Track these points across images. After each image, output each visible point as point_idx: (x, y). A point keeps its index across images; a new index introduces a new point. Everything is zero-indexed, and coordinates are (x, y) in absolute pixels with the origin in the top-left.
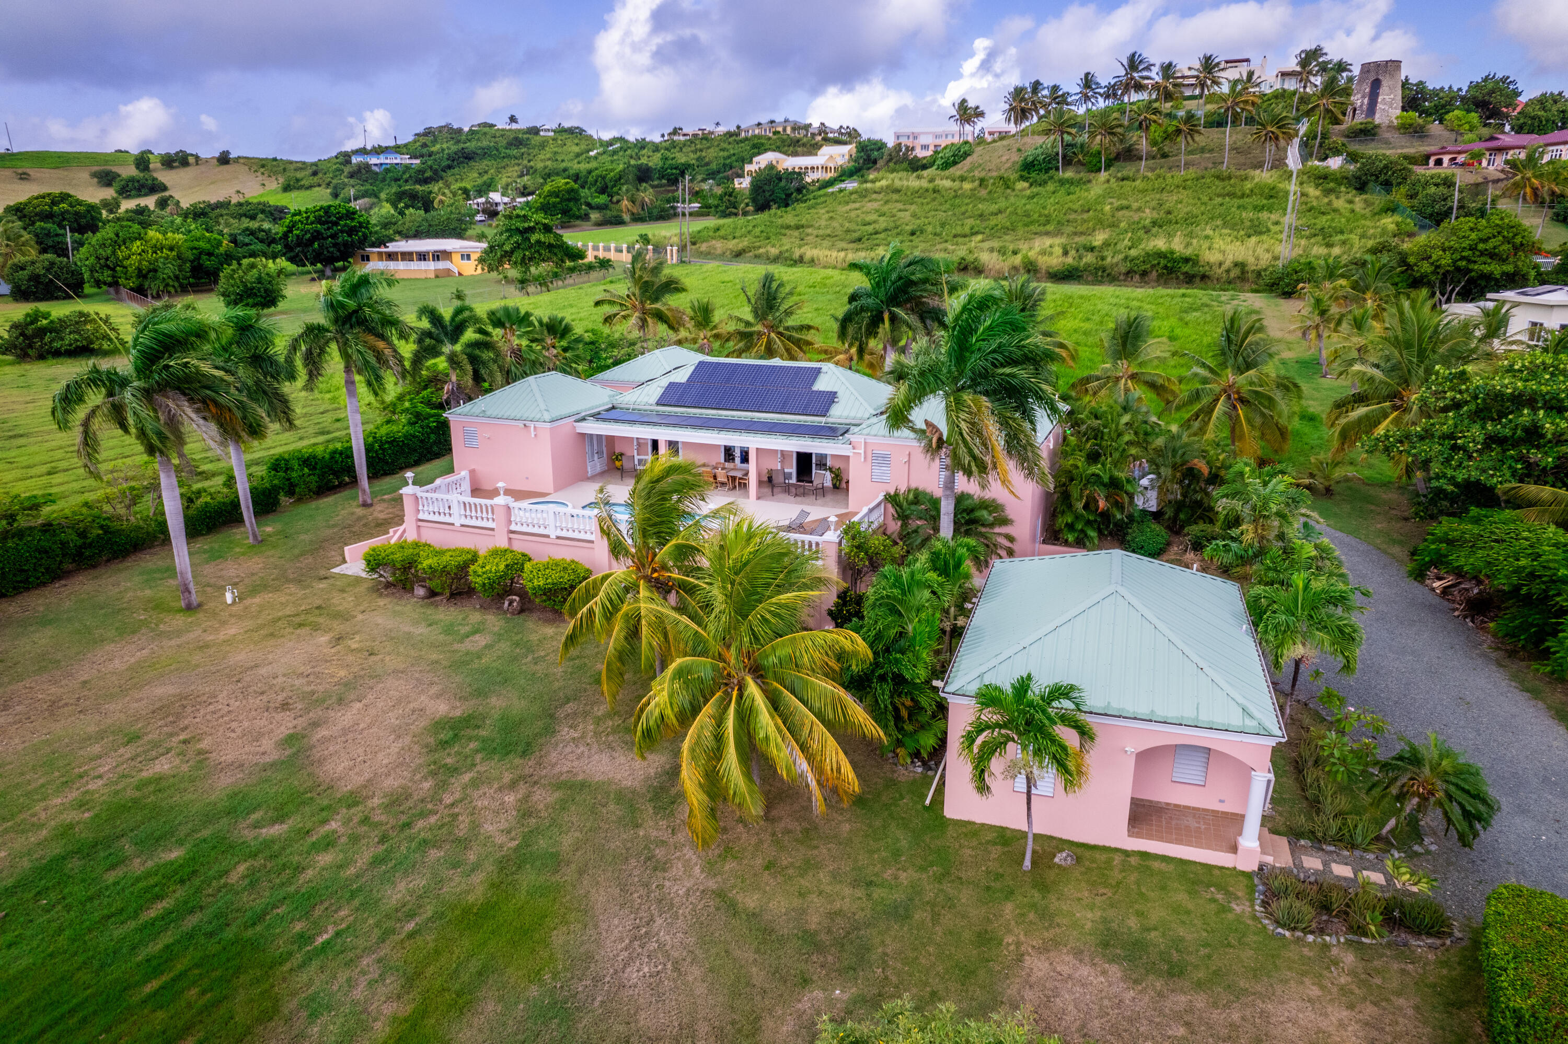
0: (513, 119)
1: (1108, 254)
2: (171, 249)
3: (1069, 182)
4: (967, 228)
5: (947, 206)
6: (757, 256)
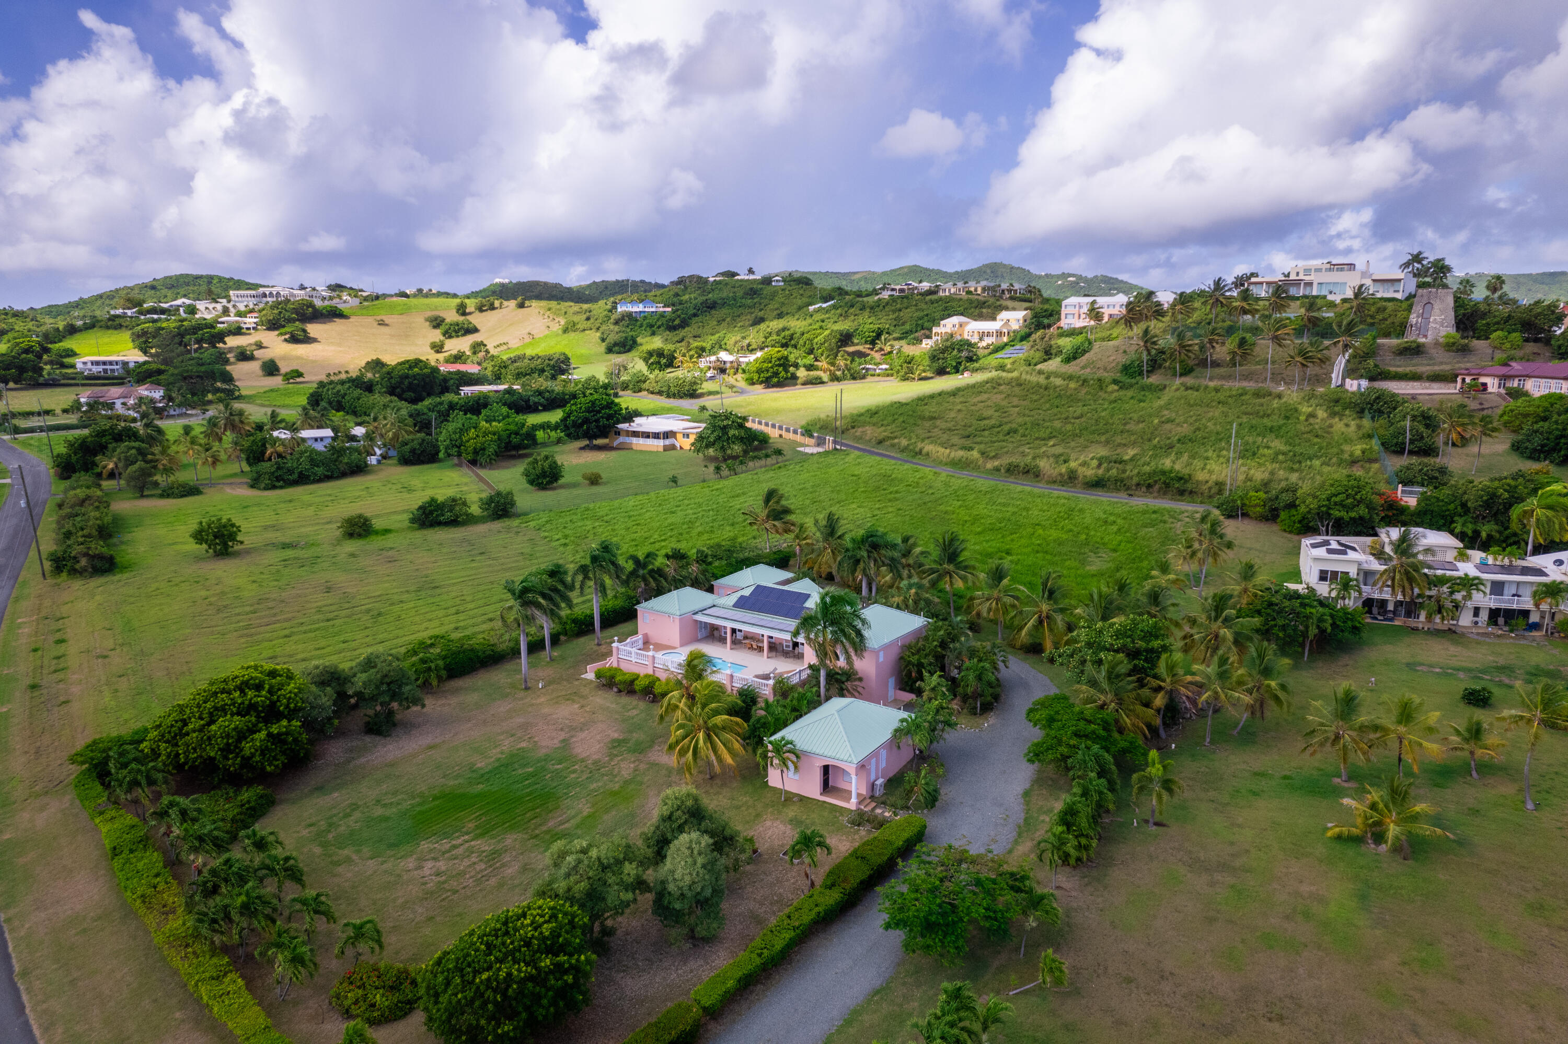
0: (751, 271)
1: (1129, 467)
2: (494, 434)
3: (1149, 388)
4: (1048, 431)
5: (1048, 406)
6: (893, 446)
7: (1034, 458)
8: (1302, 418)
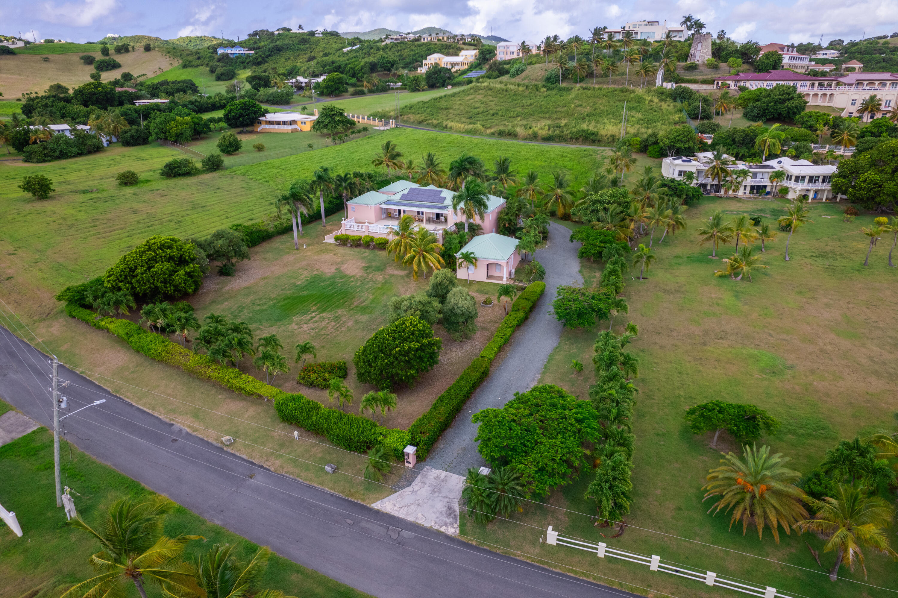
0: (300, 27)
1: (565, 129)
2: (187, 124)
3: (563, 89)
4: (516, 113)
5: (510, 100)
6: (428, 124)
7: (513, 126)
8: (647, 102)
